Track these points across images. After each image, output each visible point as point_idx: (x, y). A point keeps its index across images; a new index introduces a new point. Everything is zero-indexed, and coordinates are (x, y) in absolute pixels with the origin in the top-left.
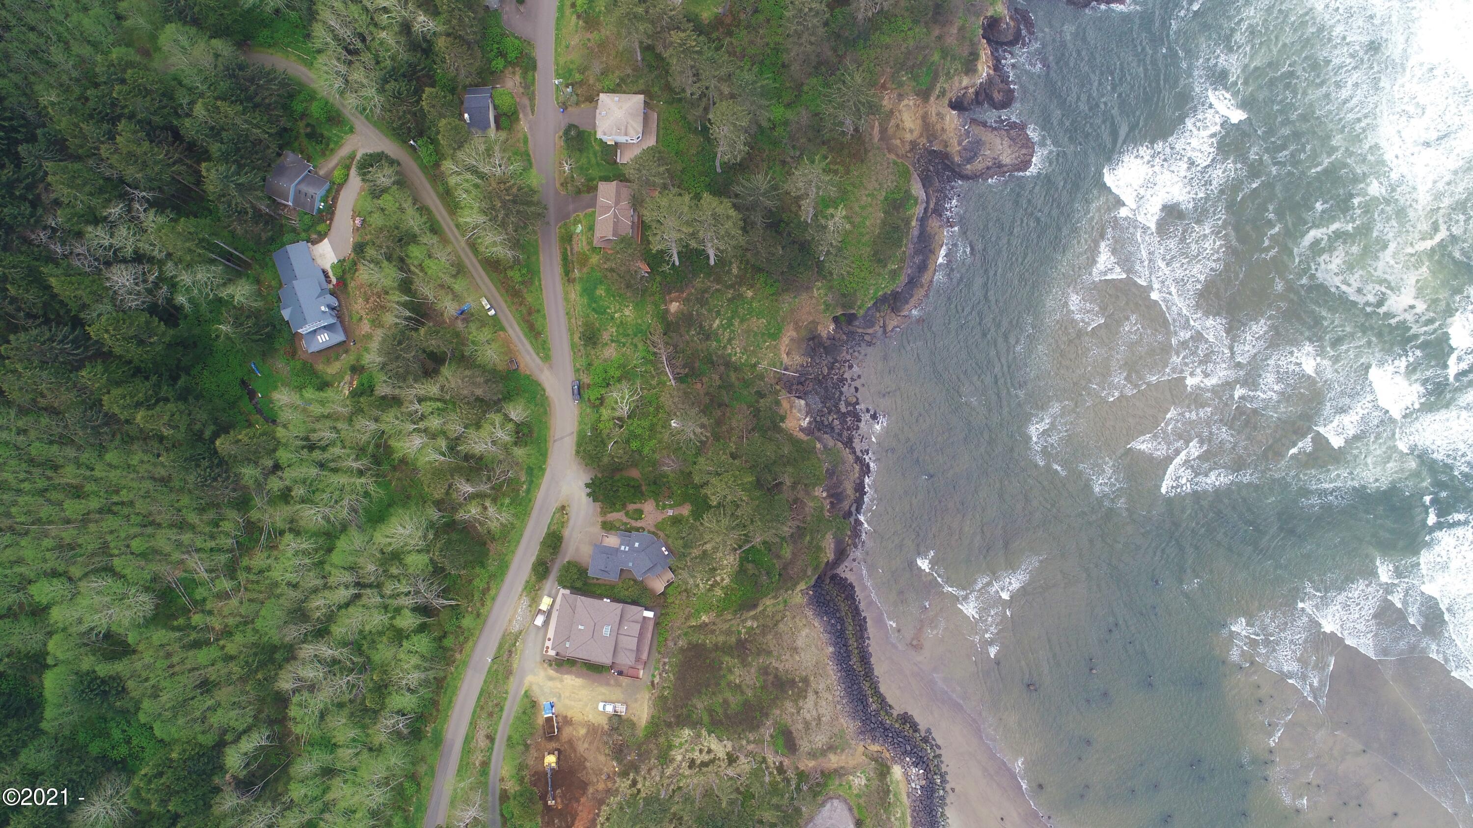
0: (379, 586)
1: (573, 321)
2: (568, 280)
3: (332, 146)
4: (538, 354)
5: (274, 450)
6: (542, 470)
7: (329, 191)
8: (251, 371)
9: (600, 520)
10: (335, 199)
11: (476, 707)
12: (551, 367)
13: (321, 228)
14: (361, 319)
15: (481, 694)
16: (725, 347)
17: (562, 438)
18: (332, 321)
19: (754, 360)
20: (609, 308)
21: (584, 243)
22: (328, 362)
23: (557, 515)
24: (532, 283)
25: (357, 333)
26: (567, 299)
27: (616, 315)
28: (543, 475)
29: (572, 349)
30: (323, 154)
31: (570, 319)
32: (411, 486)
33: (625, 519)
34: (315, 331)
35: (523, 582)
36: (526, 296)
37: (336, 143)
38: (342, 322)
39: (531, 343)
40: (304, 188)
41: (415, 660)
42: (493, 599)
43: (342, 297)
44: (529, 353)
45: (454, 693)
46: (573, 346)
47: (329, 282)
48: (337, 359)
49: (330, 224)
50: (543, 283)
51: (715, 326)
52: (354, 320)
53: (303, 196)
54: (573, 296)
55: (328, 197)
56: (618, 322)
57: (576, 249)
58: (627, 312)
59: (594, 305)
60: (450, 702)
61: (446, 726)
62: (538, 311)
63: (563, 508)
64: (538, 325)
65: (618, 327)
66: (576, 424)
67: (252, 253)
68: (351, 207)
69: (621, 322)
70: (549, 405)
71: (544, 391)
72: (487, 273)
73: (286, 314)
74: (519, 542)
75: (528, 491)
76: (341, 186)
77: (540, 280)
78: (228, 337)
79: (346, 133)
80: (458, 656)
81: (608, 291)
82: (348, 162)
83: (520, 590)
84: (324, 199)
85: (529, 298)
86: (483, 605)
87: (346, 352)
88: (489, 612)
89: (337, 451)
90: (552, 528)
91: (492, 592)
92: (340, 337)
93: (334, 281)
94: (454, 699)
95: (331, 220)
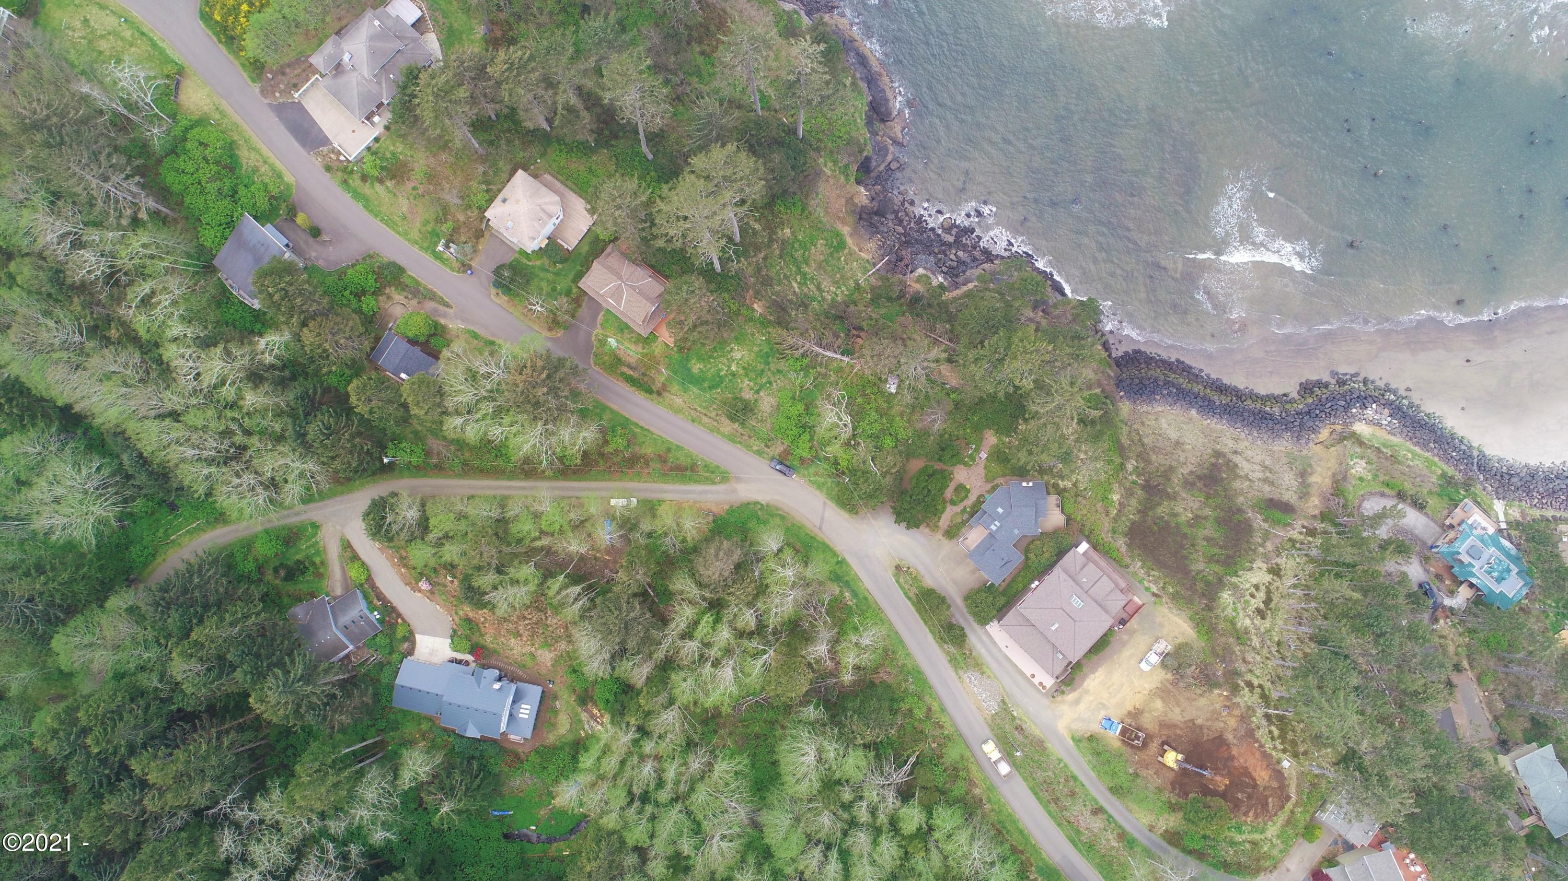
0: (853, 823)
1: (705, 420)
2: (659, 393)
3: (317, 560)
4: (714, 483)
5: (622, 842)
6: (842, 563)
7: (366, 597)
8: (501, 819)
9: (939, 536)
10: (380, 596)
11: (1046, 807)
12: (738, 480)
13: (401, 632)
14: (533, 655)
15: (1035, 794)
16: (823, 298)
17: (822, 519)
18: (513, 687)
19: (851, 283)
20: (721, 370)
21: (633, 347)
22: (554, 726)
23: (901, 580)
24: (634, 436)
25: (544, 672)
26: (677, 411)
27: (733, 368)
28: (848, 565)
29: (734, 441)
30: (320, 576)
31: (700, 423)
32: (747, 727)
33: (958, 509)
34: (511, 715)
35: (947, 665)
36: (643, 451)
37: (318, 553)
38: (521, 680)
39: (696, 482)
40: (345, 619)
41: (962, 837)
42: (943, 710)
43: (493, 662)
44: (706, 492)
45: (1014, 822)
46: (731, 438)
47: (467, 663)
48: (556, 713)
49: (403, 619)
50: (641, 423)
51: (797, 290)
52: (529, 663)
53: (353, 627)
54: (678, 401)
55: (371, 602)
56: (741, 372)
57: (632, 361)
58: (737, 355)
59: (706, 385)
60: (1021, 832)
61: (1044, 855)
62: (669, 450)
63: (898, 568)
64: (684, 461)
65: (747, 375)
66: (817, 492)
67: (373, 730)
68: (403, 585)
69: (744, 368)
70: (778, 509)
71: (758, 503)
72: (586, 480)
73: (472, 732)
74: (901, 641)
75: (855, 594)
76: (370, 579)
77: (637, 425)
78: (459, 812)
79: (314, 535)
80: (977, 791)
81: (700, 358)
82: (349, 554)
83: (953, 674)
84: (372, 608)
85: (648, 450)
86: (941, 727)
87: (556, 697)
88: (954, 725)
89: (670, 774)
90: (911, 594)
91: (935, 707)
92: (535, 692)
93: (470, 658)
94: (1021, 826)
95: (399, 615)
